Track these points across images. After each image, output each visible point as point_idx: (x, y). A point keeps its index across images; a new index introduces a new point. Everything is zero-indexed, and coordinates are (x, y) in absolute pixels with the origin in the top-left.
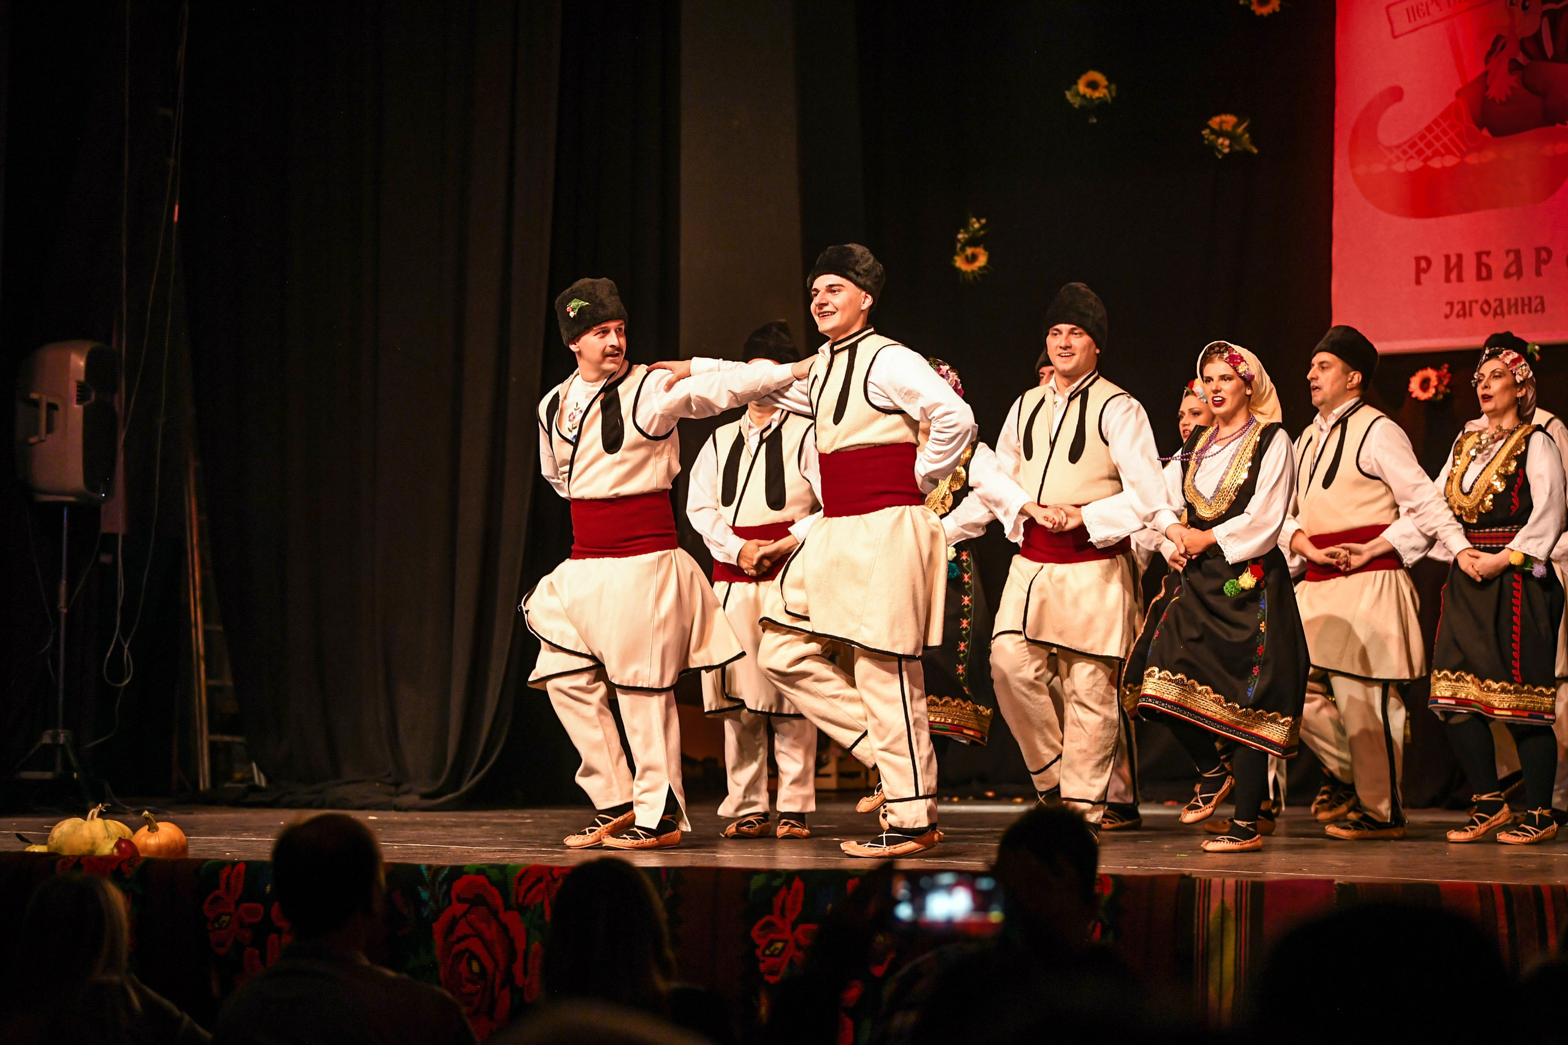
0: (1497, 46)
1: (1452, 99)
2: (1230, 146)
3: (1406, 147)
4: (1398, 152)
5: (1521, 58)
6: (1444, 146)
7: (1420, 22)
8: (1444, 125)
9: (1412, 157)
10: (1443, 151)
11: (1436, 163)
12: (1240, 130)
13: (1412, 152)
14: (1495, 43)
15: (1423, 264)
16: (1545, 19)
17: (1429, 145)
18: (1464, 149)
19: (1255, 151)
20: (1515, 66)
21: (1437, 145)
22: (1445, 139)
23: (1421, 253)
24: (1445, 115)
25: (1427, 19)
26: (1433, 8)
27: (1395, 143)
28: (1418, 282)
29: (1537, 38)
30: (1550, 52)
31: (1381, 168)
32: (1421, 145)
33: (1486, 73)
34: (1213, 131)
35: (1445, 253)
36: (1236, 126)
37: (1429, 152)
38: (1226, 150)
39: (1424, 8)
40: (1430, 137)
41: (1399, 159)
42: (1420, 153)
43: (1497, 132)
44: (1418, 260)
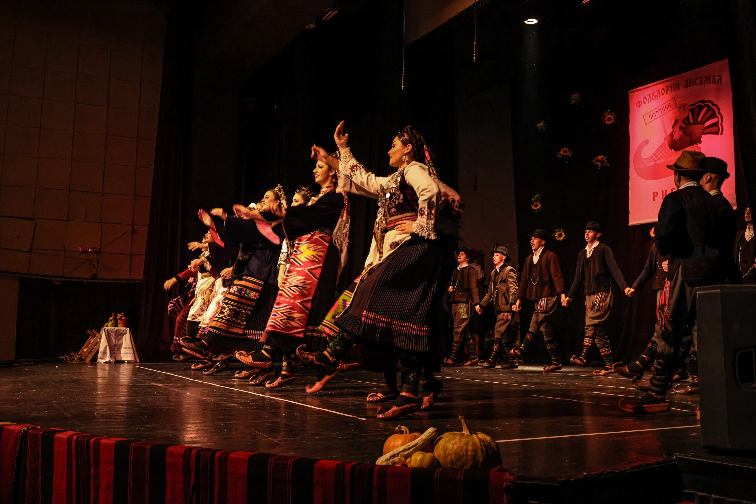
0: (676, 122)
1: (663, 141)
2: (601, 164)
3: (649, 158)
4: (647, 160)
5: (683, 125)
6: (661, 156)
7: (653, 119)
8: (661, 150)
9: (652, 161)
10: (660, 158)
11: (658, 162)
12: (604, 159)
13: (651, 160)
14: (675, 122)
15: (656, 194)
16: (690, 112)
17: (656, 157)
18: (666, 156)
19: (609, 165)
20: (681, 128)
21: (659, 156)
22: (661, 154)
23: (655, 191)
24: (661, 147)
25: (655, 118)
26: (657, 114)
27: (646, 157)
28: (654, 200)
29: (688, 118)
30: (692, 122)
31: (642, 166)
32: (654, 157)
33: (673, 131)
34: (596, 161)
35: (662, 190)
36: (604, 158)
37: (656, 159)
38: (600, 166)
39: (654, 114)
40: (657, 154)
41: (648, 162)
42: (654, 159)
43: (676, 150)
44: (654, 193)
